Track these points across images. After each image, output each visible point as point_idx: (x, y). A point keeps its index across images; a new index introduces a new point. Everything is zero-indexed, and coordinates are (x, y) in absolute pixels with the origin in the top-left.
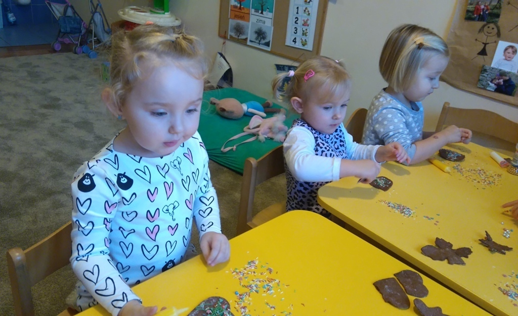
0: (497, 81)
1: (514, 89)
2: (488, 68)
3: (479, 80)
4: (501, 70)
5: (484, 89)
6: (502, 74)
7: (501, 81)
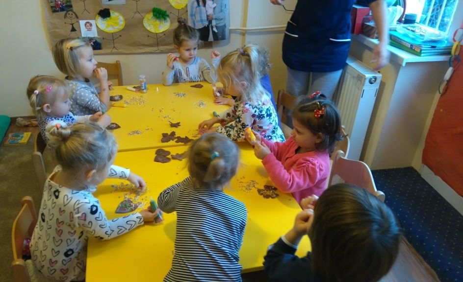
1: (101, 45)
4: (89, 37)
6: (91, 39)
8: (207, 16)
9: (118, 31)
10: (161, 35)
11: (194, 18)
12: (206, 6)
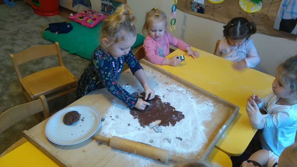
0: (197, 8)
1: (204, 11)
2: (193, 2)
3: (191, 8)
4: (198, 3)
5: (193, 11)
6: (199, 4)
7: (199, 7)
9: (219, 3)
10: (250, 15)
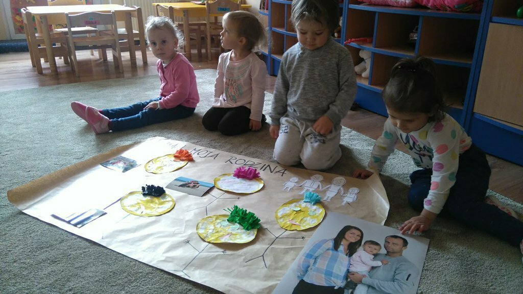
8: (348, 271)
11: (312, 261)
12: (354, 256)
